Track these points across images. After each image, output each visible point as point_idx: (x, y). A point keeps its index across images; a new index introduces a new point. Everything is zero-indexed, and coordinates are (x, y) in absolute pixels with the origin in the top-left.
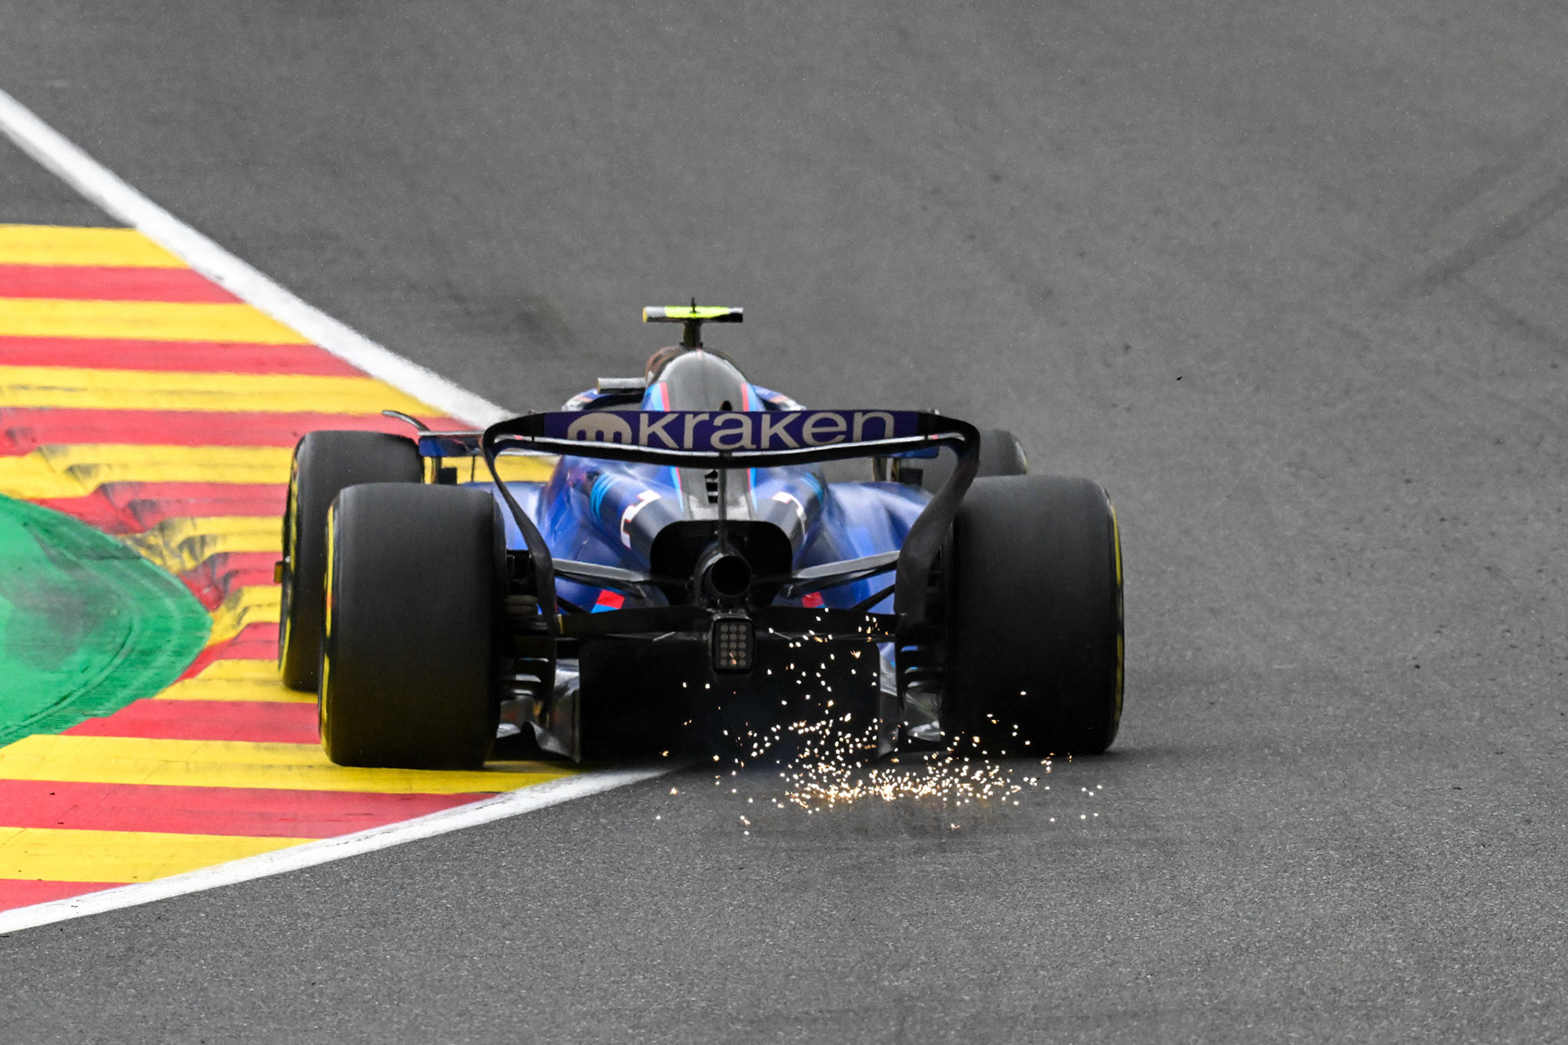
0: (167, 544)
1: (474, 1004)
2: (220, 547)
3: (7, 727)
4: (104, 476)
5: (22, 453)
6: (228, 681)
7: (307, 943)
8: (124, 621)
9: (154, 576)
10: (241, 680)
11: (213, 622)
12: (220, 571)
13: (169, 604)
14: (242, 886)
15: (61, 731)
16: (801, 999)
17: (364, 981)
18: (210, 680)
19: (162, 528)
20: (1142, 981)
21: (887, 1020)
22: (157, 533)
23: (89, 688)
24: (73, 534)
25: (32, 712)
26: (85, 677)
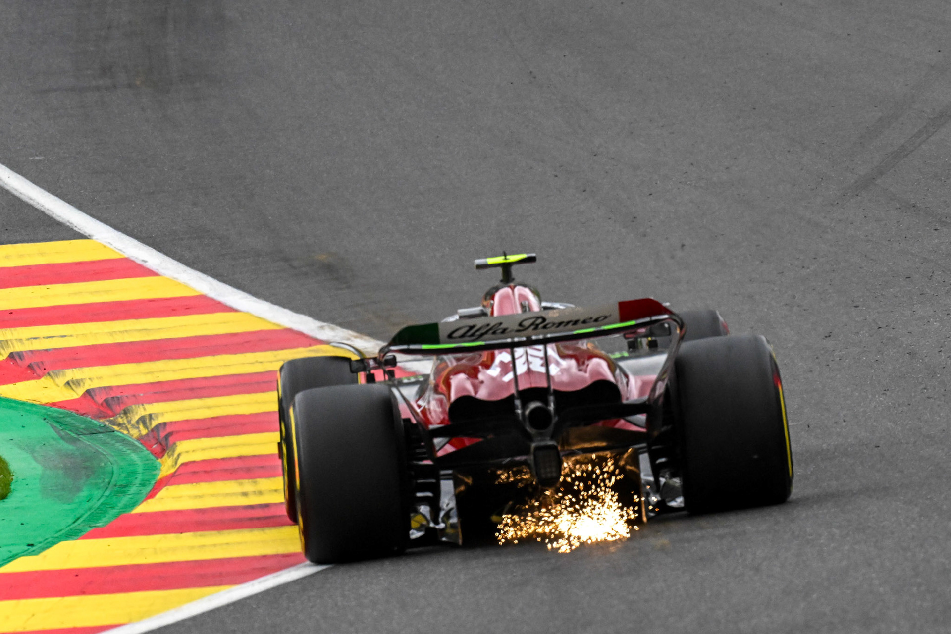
0: (129, 422)
2: (161, 420)
3: (46, 539)
4: (88, 386)
5: (38, 378)
6: (173, 498)
8: (109, 469)
9: (123, 441)
10: (180, 497)
11: (161, 464)
12: (162, 434)
13: (134, 457)
14: (194, 619)
15: (78, 537)
18: (162, 498)
19: (126, 413)
22: (122, 415)
23: (92, 511)
24: (73, 422)
25: (60, 528)
26: (89, 504)
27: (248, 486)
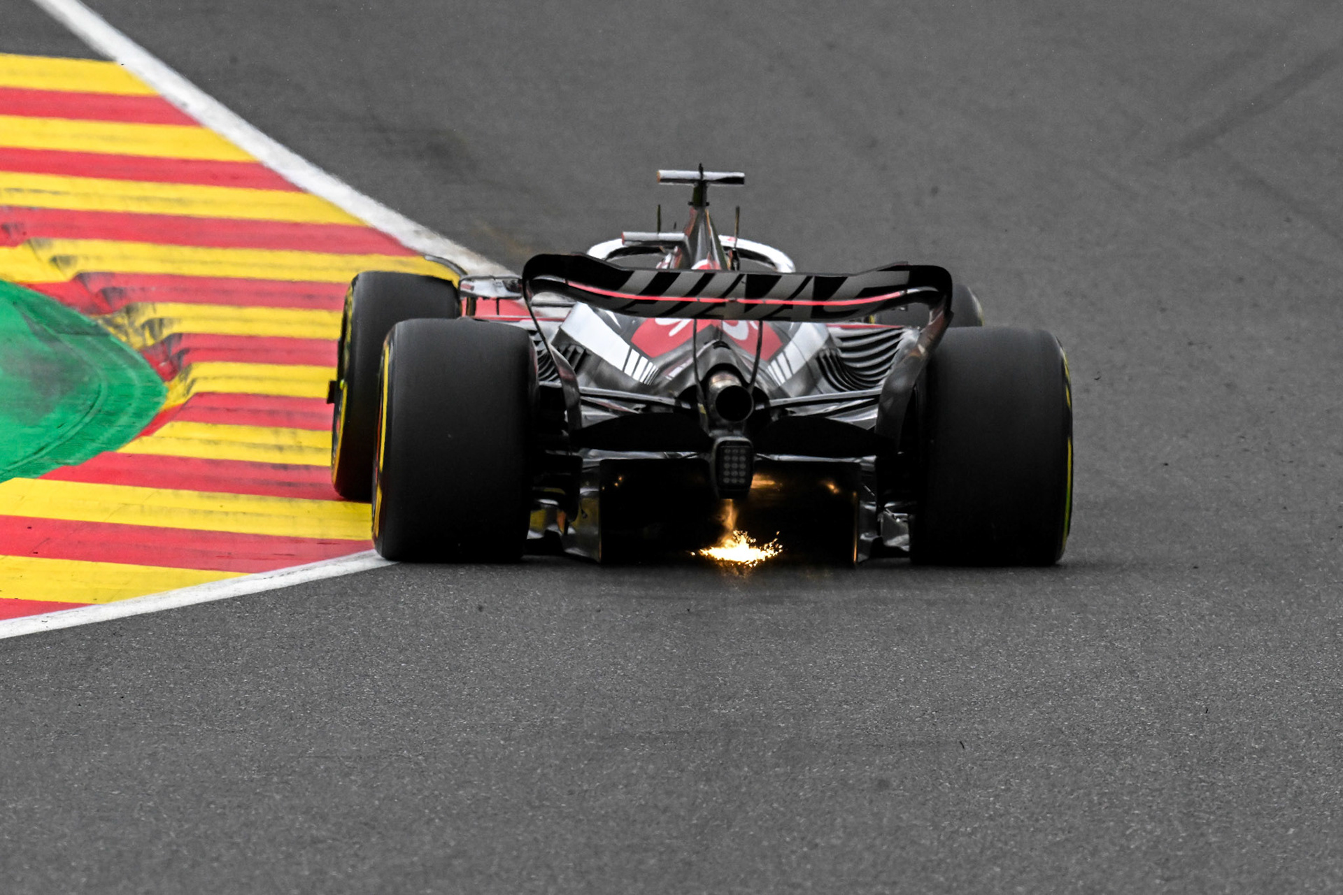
0: (131, 324)
1: (373, 715)
2: (176, 329)
4: (82, 266)
5: (14, 244)
6: (178, 439)
7: (237, 659)
8: (94, 386)
9: (120, 351)
10: (188, 439)
11: (168, 390)
12: (174, 349)
13: (132, 374)
14: (184, 610)
15: (39, 475)
16: (645, 721)
17: (282, 693)
18: (163, 437)
19: (129, 311)
20: (928, 717)
21: (715, 742)
22: (124, 315)
23: (63, 440)
24: (54, 313)
25: (16, 460)
26: (61, 431)
27: (285, 436)
